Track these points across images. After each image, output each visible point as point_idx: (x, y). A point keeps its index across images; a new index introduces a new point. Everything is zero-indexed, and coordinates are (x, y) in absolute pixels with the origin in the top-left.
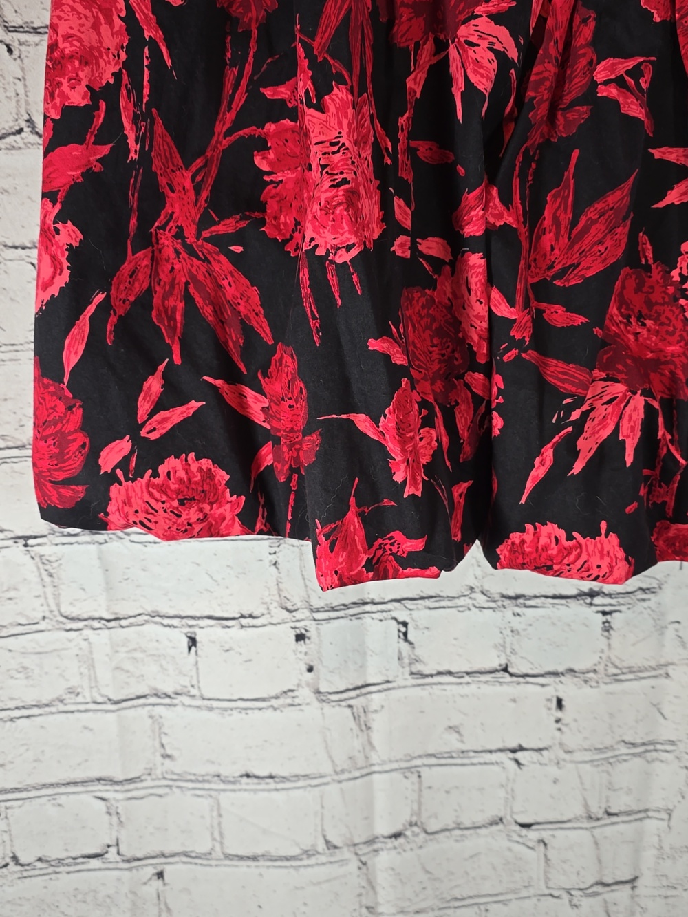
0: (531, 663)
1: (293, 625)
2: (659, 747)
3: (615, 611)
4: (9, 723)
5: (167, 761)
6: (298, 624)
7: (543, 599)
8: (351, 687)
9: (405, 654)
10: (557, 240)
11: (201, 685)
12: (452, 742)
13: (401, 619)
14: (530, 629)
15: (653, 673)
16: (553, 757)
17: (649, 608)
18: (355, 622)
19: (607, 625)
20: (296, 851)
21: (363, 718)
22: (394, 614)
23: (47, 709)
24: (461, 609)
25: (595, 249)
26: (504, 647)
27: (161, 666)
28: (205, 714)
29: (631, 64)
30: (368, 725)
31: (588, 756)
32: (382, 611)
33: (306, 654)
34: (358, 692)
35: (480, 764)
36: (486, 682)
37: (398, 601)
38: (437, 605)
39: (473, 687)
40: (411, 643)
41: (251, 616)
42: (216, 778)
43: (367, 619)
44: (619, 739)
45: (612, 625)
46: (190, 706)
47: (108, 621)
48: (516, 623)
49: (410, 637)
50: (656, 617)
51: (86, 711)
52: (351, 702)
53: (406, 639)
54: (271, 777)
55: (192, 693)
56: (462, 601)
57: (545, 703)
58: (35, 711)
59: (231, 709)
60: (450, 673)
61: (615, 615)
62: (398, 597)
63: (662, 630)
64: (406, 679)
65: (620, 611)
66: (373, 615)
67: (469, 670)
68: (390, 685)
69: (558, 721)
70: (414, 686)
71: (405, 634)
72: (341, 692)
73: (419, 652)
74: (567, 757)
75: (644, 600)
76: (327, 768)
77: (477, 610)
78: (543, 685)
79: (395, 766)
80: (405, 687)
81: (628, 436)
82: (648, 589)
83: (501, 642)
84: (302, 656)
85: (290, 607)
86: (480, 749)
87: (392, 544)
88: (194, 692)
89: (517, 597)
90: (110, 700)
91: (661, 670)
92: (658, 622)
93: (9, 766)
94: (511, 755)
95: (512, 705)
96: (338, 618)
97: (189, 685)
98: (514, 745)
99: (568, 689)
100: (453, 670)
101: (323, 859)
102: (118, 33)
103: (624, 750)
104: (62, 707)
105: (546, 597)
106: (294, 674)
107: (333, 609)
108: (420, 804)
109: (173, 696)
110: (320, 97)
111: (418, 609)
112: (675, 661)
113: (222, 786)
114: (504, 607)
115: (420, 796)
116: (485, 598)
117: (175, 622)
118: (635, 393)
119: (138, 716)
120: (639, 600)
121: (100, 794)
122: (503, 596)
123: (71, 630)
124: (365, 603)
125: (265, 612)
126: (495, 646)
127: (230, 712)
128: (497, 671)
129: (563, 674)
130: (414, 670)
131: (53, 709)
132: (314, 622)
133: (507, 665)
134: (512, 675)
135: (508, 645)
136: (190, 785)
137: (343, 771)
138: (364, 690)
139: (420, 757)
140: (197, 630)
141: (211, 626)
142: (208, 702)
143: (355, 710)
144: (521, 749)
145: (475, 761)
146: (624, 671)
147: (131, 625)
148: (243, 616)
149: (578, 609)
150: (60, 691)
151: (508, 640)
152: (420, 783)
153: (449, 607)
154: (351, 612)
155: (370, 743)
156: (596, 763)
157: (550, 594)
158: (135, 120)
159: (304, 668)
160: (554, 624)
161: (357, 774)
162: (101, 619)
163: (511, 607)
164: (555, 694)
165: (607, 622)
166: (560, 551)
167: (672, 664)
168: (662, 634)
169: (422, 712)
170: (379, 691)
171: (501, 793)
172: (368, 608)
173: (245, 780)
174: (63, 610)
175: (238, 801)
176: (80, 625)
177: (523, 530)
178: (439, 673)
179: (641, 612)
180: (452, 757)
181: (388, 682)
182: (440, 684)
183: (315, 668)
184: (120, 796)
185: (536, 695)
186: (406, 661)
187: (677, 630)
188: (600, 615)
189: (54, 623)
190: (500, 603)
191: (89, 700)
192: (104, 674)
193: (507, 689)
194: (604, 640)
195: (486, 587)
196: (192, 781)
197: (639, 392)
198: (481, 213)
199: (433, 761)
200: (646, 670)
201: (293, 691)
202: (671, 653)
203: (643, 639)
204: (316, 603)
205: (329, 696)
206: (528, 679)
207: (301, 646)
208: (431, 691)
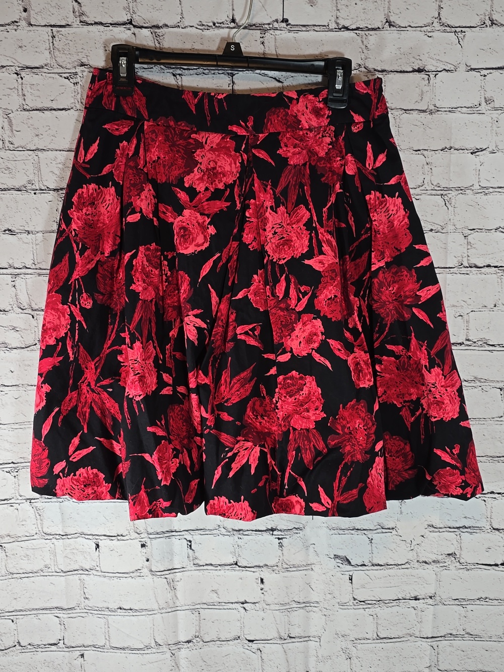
0: (248, 561)
1: (140, 540)
2: (312, 604)
3: (284, 538)
4: (19, 580)
5: (86, 601)
6: (142, 540)
7: (251, 531)
8: (167, 569)
9: (190, 555)
10: (226, 388)
11: (101, 566)
12: (214, 598)
13: (188, 539)
14: (246, 545)
15: (305, 568)
16: (261, 607)
17: (300, 537)
18: (168, 540)
19: (281, 544)
20: (142, 646)
21: (172, 584)
22: (185, 537)
23: (36, 574)
24: (215, 535)
25: (236, 393)
26: (235, 553)
27: (84, 556)
28: (102, 579)
29: (251, 326)
30: (175, 588)
31: (277, 607)
32: (180, 535)
33: (146, 553)
34: (169, 572)
35: (227, 609)
36: (228, 570)
37: (187, 531)
38: (204, 533)
39: (222, 572)
40: (193, 550)
41: (122, 535)
42: (107, 609)
43: (173, 538)
44: (292, 600)
45: (283, 544)
46: (96, 575)
47: (63, 536)
48: (240, 542)
49: (192, 548)
50: (303, 542)
51: (52, 576)
52: (166, 576)
53: (191, 548)
54: (131, 610)
55: (97, 569)
56: (215, 532)
57: (255, 580)
58: (31, 575)
60: (211, 565)
61: (283, 539)
62: (187, 529)
63: (307, 548)
64: (191, 567)
65: (286, 538)
66: (176, 537)
67: (220, 564)
68: (184, 569)
69: (262, 589)
70: (195, 570)
71: (190, 546)
72: (162, 571)
73: (197, 554)
74: (267, 607)
75: (297, 533)
76: (155, 607)
77: (222, 536)
78: (254, 572)
79: (187, 607)
80: (191, 570)
81: (252, 463)
82: (299, 528)
84: (144, 554)
85: (138, 532)
86: (227, 602)
87: (160, 504)
88: (98, 569)
89: (239, 530)
90: (62, 571)
91: (309, 566)
92: (305, 544)
93: (19, 599)
94: (242, 605)
95: (240, 581)
96: (160, 537)
97: (96, 566)
98: (243, 600)
99: (265, 574)
100: (213, 564)
101: (154, 650)
102: (67, 320)
103: (295, 605)
104: (42, 574)
105: (253, 531)
106: (141, 563)
107: (158, 534)
108: (200, 627)
109: (89, 570)
110: (132, 344)
111: (196, 535)
112: (315, 563)
113: (110, 613)
114: (234, 534)
115: (199, 623)
116: (225, 530)
117: (90, 537)
118: (256, 446)
119: (74, 579)
120: (294, 533)
121: (56, 615)
122: (233, 530)
123: (47, 539)
124: (172, 531)
125: (128, 534)
126: (231, 553)
127: (113, 578)
128: (233, 564)
129: (262, 566)
130: (195, 563)
131: (38, 574)
132: (149, 539)
133: (237, 562)
134: (239, 566)
135: (237, 552)
136: (96, 612)
137: (163, 609)
138: (172, 571)
139: (199, 604)
140: (99, 541)
141: (105, 539)
142: (104, 574)
143: (168, 580)
144: (246, 602)
145: (225, 607)
146: (291, 566)
147: (72, 538)
148: (118, 535)
149: (267, 536)
150: (42, 567)
151: (237, 550)
152: (200, 616)
153: (209, 534)
154: (166, 535)
155: (176, 596)
156: (282, 611)
157: (254, 529)
158: (72, 347)
159: (145, 559)
160: (256, 543)
161: (170, 610)
162: (60, 535)
163: (237, 535)
164: (260, 576)
165: (281, 543)
166: (227, 508)
167: (314, 564)
169: (199, 583)
170: (179, 572)
171: (238, 624)
172: (174, 534)
173: (119, 610)
174: (44, 531)
175: (116, 620)
176: (51, 537)
177: (214, 499)
178: (207, 565)
179: (296, 539)
180: (215, 605)
181: (183, 568)
182: (207, 570)
183: (150, 560)
184: (65, 616)
185: (252, 577)
186: (191, 558)
187: (314, 548)
188: (277, 539)
189: (40, 536)
190: (232, 533)
191: (53, 571)
192: (60, 559)
193: (237, 573)
194: (280, 551)
195: (225, 526)
196: (97, 610)
197: (258, 445)
198: (195, 380)
199: (205, 606)
200: (302, 566)
201: (140, 570)
202: (312, 558)
203: (298, 552)
204: (150, 531)
205: (156, 573)
206: (247, 569)
207: (144, 550)
208: (203, 573)
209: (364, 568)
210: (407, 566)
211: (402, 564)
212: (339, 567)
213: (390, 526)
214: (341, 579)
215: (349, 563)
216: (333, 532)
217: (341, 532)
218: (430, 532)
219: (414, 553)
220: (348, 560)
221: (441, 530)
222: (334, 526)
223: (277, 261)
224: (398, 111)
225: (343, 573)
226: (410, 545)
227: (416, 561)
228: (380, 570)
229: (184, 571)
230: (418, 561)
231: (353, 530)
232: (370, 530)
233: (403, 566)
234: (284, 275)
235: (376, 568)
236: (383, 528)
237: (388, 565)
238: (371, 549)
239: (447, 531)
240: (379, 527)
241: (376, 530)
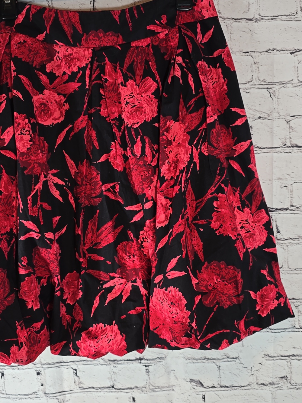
0: (122, 384)
1: (36, 369)
3: (150, 365)
6: (37, 369)
7: (124, 361)
8: (57, 392)
9: (76, 381)
11: (6, 390)
13: (74, 368)
14: (120, 372)
15: (168, 389)
17: (162, 364)
18: (58, 369)
19: (147, 370)
22: (72, 366)
24: (95, 365)
26: (112, 378)
28: (7, 400)
32: (67, 365)
33: (40, 379)
34: (60, 394)
36: (107, 391)
37: (73, 362)
38: (86, 363)
39: (102, 393)
40: (78, 377)
43: (62, 368)
45: (149, 370)
46: (2, 397)
48: (115, 370)
49: (78, 374)
50: (166, 368)
52: (58, 397)
53: (76, 375)
56: (95, 362)
57: (129, 399)
59: (16, 398)
60: (93, 388)
61: (149, 367)
62: (73, 360)
63: (169, 373)
64: (78, 390)
65: (152, 366)
66: (64, 367)
67: (100, 387)
70: (81, 392)
71: (76, 373)
72: (54, 394)
73: (81, 380)
75: (160, 362)
77: (101, 365)
78: (127, 393)
80: (77, 392)
82: (161, 358)
83: (110, 376)
84: (39, 380)
85: (34, 363)
88: (4, 392)
89: (114, 361)
91: (170, 388)
92: (166, 370)
95: (117, 400)
96: (51, 367)
97: (2, 390)
99: (136, 394)
100: (94, 387)
105: (125, 360)
106: (37, 387)
107: (49, 364)
111: (80, 365)
112: (175, 384)
114: (110, 364)
116: (103, 361)
120: (158, 362)
122: (109, 360)
124: (61, 362)
126: (108, 378)
127: (16, 399)
128: (110, 387)
129: (134, 388)
130: (80, 387)
132: (43, 369)
133: (113, 385)
134: (115, 389)
135: (113, 378)
138: (63, 393)
140: (4, 370)
141: (9, 369)
142: (8, 396)
143: (59, 400)
146: (156, 388)
149: (136, 364)
151: (113, 376)
153: (91, 364)
154: (56, 365)
159: (40, 385)
160: (128, 370)
163: (112, 364)
164: (132, 396)
165: (147, 369)
166: (101, 331)
167: (174, 386)
168: (169, 374)
169: (84, 402)
170: (68, 394)
172: (63, 364)
178: (90, 388)
179: (160, 366)
181: (71, 390)
182: (90, 392)
183: (44, 385)
185: (125, 396)
186: (77, 383)
187: (174, 373)
188: (144, 367)
190: (108, 363)
193: (113, 394)
194: (147, 376)
200: (164, 387)
201: (36, 392)
202: (173, 381)
203: (162, 376)
204: (44, 362)
205: (49, 395)
206: (121, 390)
207: (39, 377)
208: (87, 394)
209: (214, 389)
210: (249, 387)
211: (245, 386)
212: (194, 388)
213: (234, 356)
214: (196, 398)
215: (202, 385)
216: (188, 361)
217: (195, 361)
218: (267, 360)
219: (254, 377)
220: (201, 383)
221: (275, 358)
222: (189, 356)
224: (229, 20)
225: (197, 393)
226: (250, 371)
227: (256, 383)
228: (227, 390)
229: (72, 393)
230: (257, 384)
231: (204, 359)
232: (218, 359)
233: (245, 388)
235: (224, 389)
236: (228, 358)
237: (233, 387)
238: (219, 374)
239: (279, 359)
240: (226, 357)
241: (222, 359)
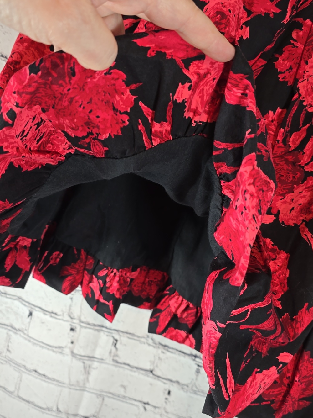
0: (163, 373)
1: (71, 324)
5: (8, 352)
6: (73, 324)
7: (175, 350)
8: (86, 356)
9: (113, 352)
11: (29, 331)
12: (121, 392)
13: (115, 338)
14: (166, 360)
16: (160, 412)
18: (97, 332)
19: (198, 371)
20: (44, 406)
21: (87, 369)
22: (114, 335)
24: (141, 342)
26: (154, 363)
27: (17, 317)
28: (27, 342)
30: (89, 372)
32: (109, 332)
33: (73, 336)
34: (89, 358)
35: (130, 403)
36: (142, 374)
37: (117, 331)
38: (132, 337)
39: (136, 374)
40: (117, 349)
41: (56, 314)
42: (24, 367)
43: (102, 333)
46: (22, 337)
48: (162, 355)
49: (118, 346)
52: (85, 361)
53: (115, 346)
54: (44, 375)
56: (143, 340)
57: (164, 390)
59: (37, 345)
60: (128, 365)
62: (117, 329)
64: (110, 361)
66: (105, 332)
67: (137, 367)
69: (166, 399)
70: (112, 365)
71: (115, 344)
72: (82, 356)
73: (119, 353)
74: (166, 414)
76: (67, 381)
77: (147, 345)
78: (165, 383)
79: (94, 391)
80: (108, 364)
83: (153, 360)
84: (71, 337)
85: (72, 317)
86: (132, 398)
88: (25, 332)
89: (165, 346)
94: (143, 405)
95: (150, 386)
96: (90, 328)
97: (24, 328)
98: (146, 401)
99: (174, 388)
100: (130, 364)
101: (54, 414)
106: (65, 341)
107: (89, 324)
108: (100, 410)
109: (18, 330)
111: (124, 336)
113: (25, 371)
114: (159, 348)
115: (101, 407)
116: (152, 342)
117: (27, 304)
119: (3, 331)
122: (160, 343)
124: (103, 327)
125: (62, 315)
126: (150, 361)
128: (148, 371)
129: (174, 382)
130: (114, 359)
132: (80, 326)
133: (153, 370)
134: (153, 374)
135: (156, 363)
136: (14, 365)
137: (73, 385)
138: (92, 359)
139: (106, 392)
140: (34, 310)
141: (40, 311)
142: (29, 339)
143: (86, 365)
144: (148, 404)
145: (128, 402)
146: (200, 391)
147: (10, 298)
148: (52, 313)
149: (188, 360)
151: (156, 361)
152: (103, 402)
153: (137, 340)
154: (96, 328)
155: (88, 379)
157: (179, 350)
159: (70, 341)
160: (177, 362)
161: (78, 388)
163: (161, 349)
164: (169, 388)
165: (199, 369)
170: (98, 362)
172: (104, 329)
173: (34, 372)
175: (28, 378)
178: (125, 364)
180: (119, 397)
181: (102, 359)
182: (123, 368)
183: (74, 343)
185: (161, 386)
186: (112, 354)
188: (196, 366)
190: (158, 346)
193: (149, 379)
194: (195, 376)
195: (154, 338)
199: (111, 396)
201: (63, 348)
204: (83, 319)
205: (77, 356)
206: (160, 379)
207: (72, 333)
208: (119, 369)
223: (307, 106)
229: (102, 362)
234: (308, 125)
